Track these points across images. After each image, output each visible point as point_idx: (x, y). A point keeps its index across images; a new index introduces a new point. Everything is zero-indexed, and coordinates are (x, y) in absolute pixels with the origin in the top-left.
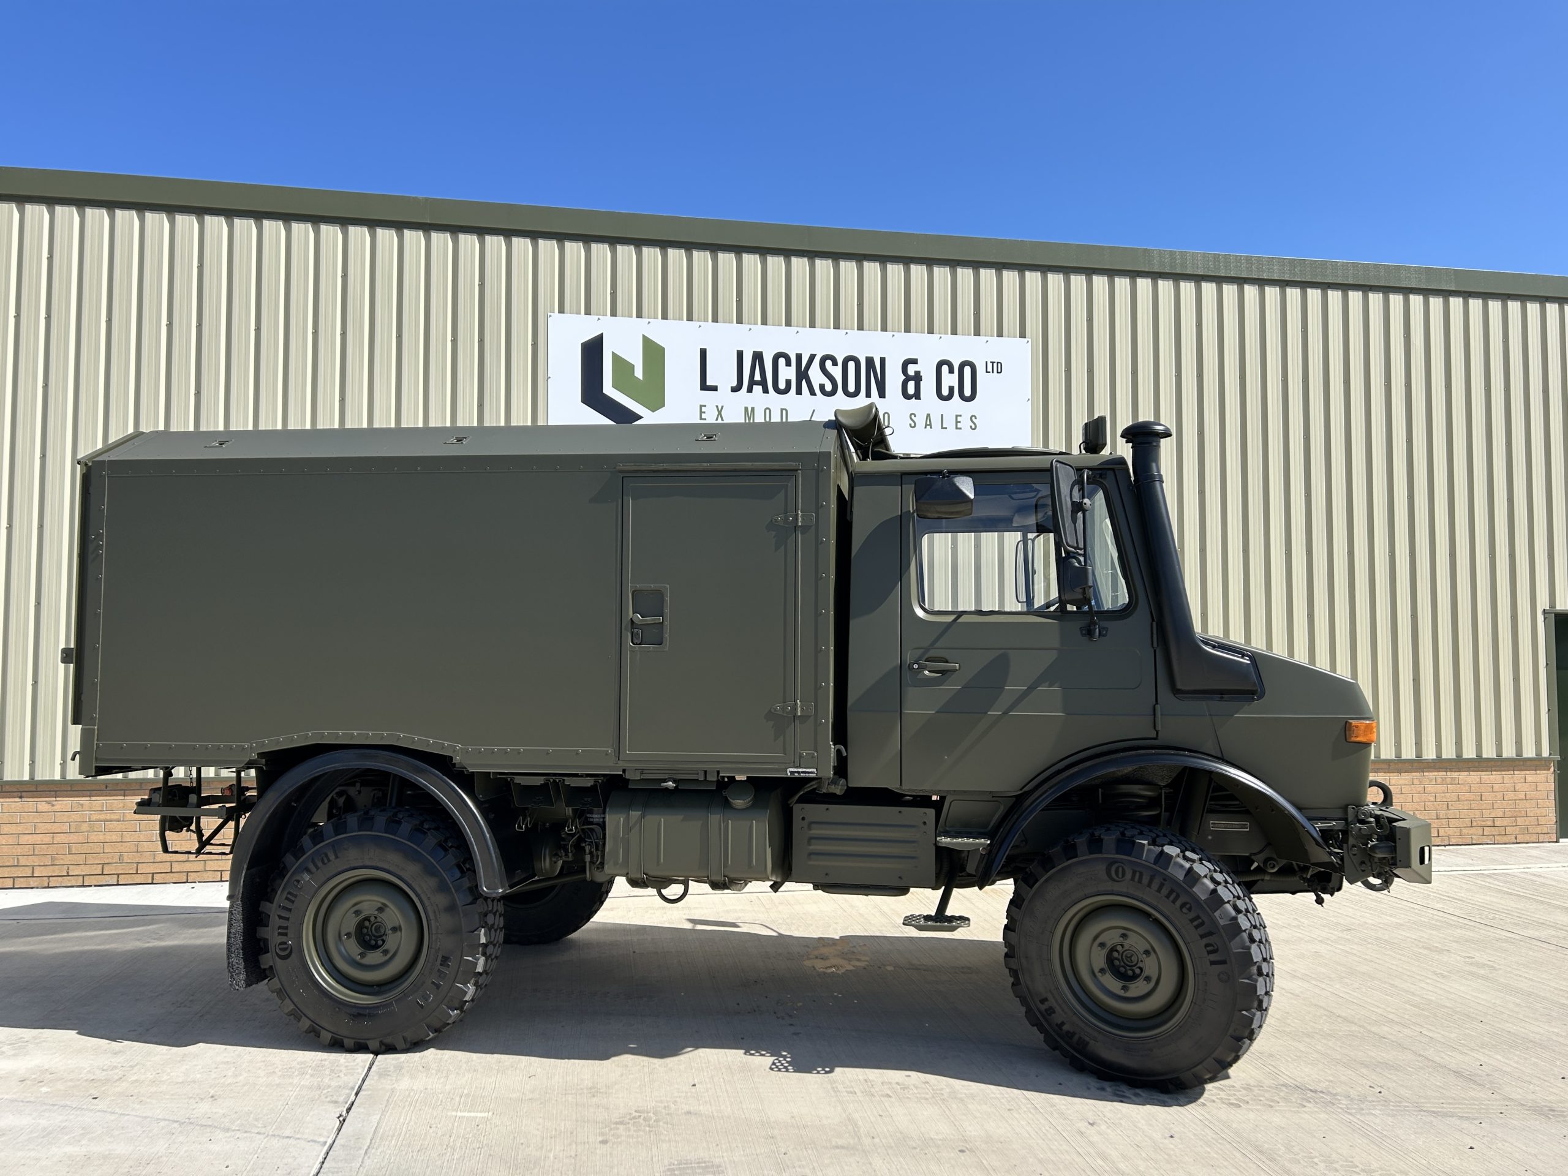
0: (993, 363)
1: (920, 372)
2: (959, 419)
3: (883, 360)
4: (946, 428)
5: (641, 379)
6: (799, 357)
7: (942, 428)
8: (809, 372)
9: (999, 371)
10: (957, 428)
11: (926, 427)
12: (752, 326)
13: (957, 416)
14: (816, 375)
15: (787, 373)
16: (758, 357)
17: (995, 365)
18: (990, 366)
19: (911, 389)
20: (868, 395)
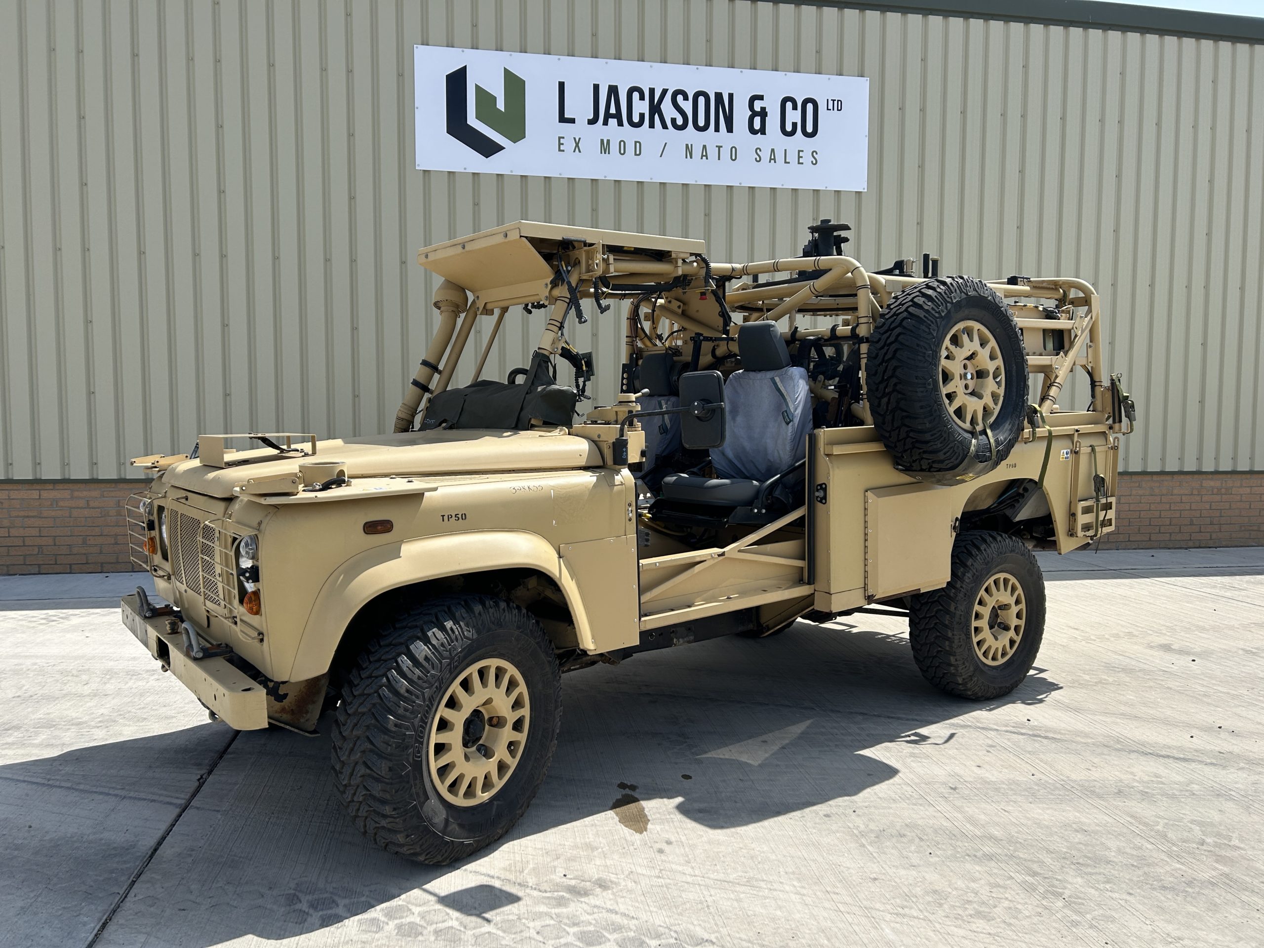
0: (834, 101)
1: (765, 108)
2: (801, 154)
3: (731, 96)
4: (789, 163)
6: (652, 91)
7: (786, 162)
8: (661, 107)
9: (840, 108)
10: (799, 163)
11: (770, 162)
12: (606, 61)
13: (799, 151)
14: (668, 110)
15: (641, 107)
16: (613, 90)
18: (831, 103)
19: (757, 124)
20: (717, 129)
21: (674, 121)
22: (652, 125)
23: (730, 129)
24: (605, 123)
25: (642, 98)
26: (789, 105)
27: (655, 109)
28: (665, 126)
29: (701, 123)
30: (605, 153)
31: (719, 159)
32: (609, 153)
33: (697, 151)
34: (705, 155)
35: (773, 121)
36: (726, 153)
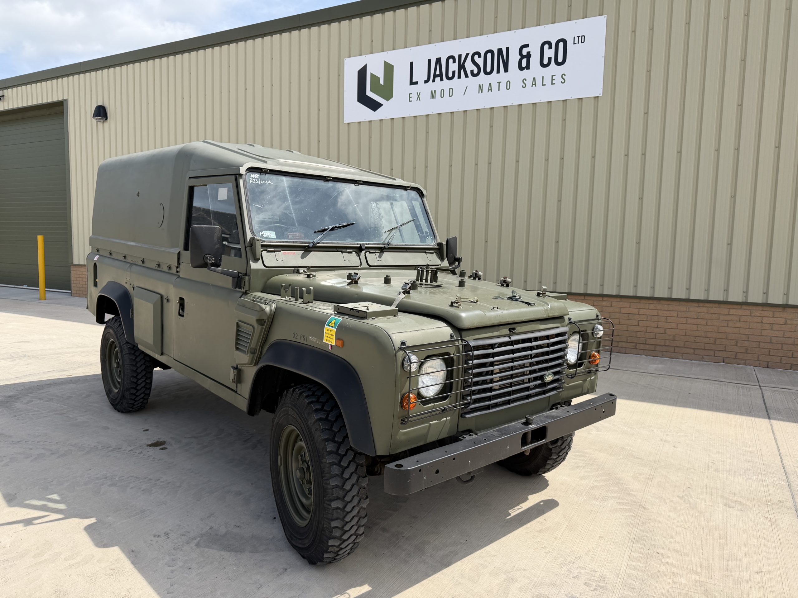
0: (578, 37)
1: (530, 52)
2: (554, 78)
3: (508, 49)
4: (545, 85)
5: (383, 84)
6: (460, 56)
7: (543, 85)
8: (465, 65)
9: (583, 41)
10: (552, 84)
11: (532, 86)
12: (435, 44)
13: (552, 76)
14: (469, 66)
15: (453, 67)
16: (438, 60)
17: (580, 38)
18: (576, 40)
19: (524, 63)
20: (498, 72)
21: (472, 71)
22: (459, 77)
23: (506, 70)
24: (434, 81)
25: (454, 62)
26: (546, 46)
27: (462, 67)
28: (467, 76)
29: (489, 69)
30: (433, 98)
31: (499, 90)
33: (485, 88)
34: (490, 90)
35: (535, 60)
36: (503, 86)
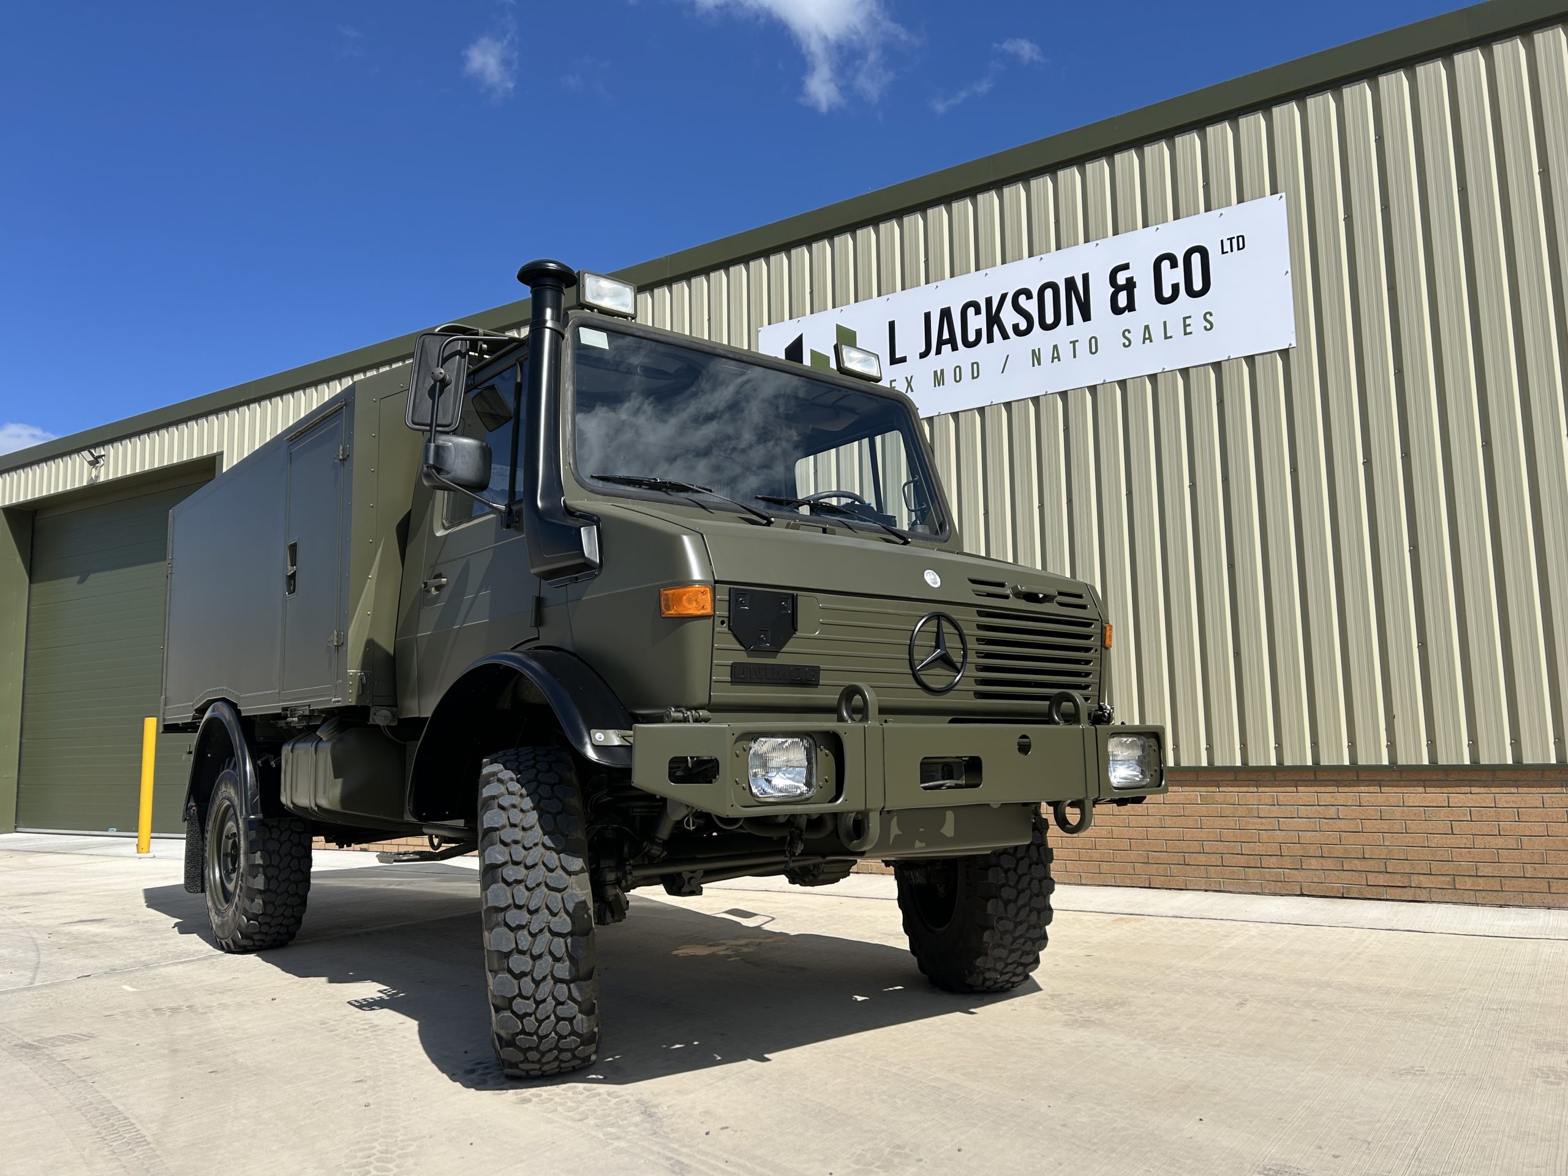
0: (1231, 239)
1: (1132, 277)
2: (1188, 321)
3: (1086, 277)
4: (1171, 337)
6: (989, 301)
7: (1166, 338)
8: (1001, 315)
9: (1241, 246)
10: (1186, 334)
11: (1144, 343)
12: (940, 283)
13: (1185, 319)
14: (1008, 316)
15: (976, 322)
16: (946, 313)
17: (1235, 241)
18: (1227, 245)
19: (1122, 300)
20: (1070, 322)
21: (1016, 327)
22: (990, 339)
23: (1086, 317)
24: (938, 352)
25: (978, 312)
26: (1166, 264)
27: (994, 320)
28: (1005, 336)
29: (1049, 319)
30: (939, 385)
31: (1075, 357)
32: (943, 384)
33: (1046, 355)
34: (1056, 356)
35: (1144, 291)
36: (1083, 348)
